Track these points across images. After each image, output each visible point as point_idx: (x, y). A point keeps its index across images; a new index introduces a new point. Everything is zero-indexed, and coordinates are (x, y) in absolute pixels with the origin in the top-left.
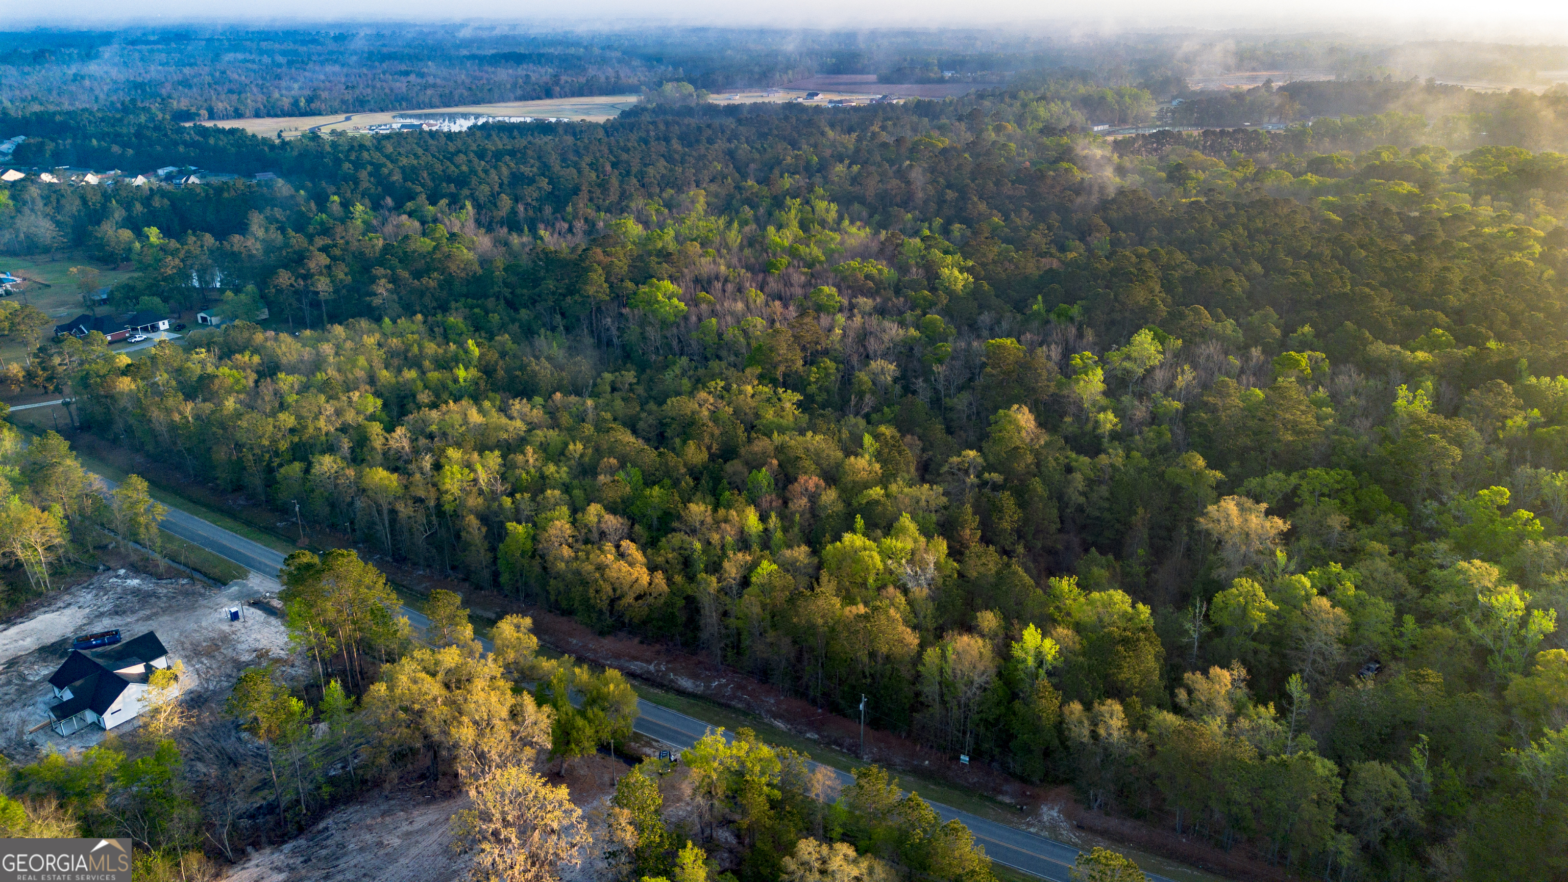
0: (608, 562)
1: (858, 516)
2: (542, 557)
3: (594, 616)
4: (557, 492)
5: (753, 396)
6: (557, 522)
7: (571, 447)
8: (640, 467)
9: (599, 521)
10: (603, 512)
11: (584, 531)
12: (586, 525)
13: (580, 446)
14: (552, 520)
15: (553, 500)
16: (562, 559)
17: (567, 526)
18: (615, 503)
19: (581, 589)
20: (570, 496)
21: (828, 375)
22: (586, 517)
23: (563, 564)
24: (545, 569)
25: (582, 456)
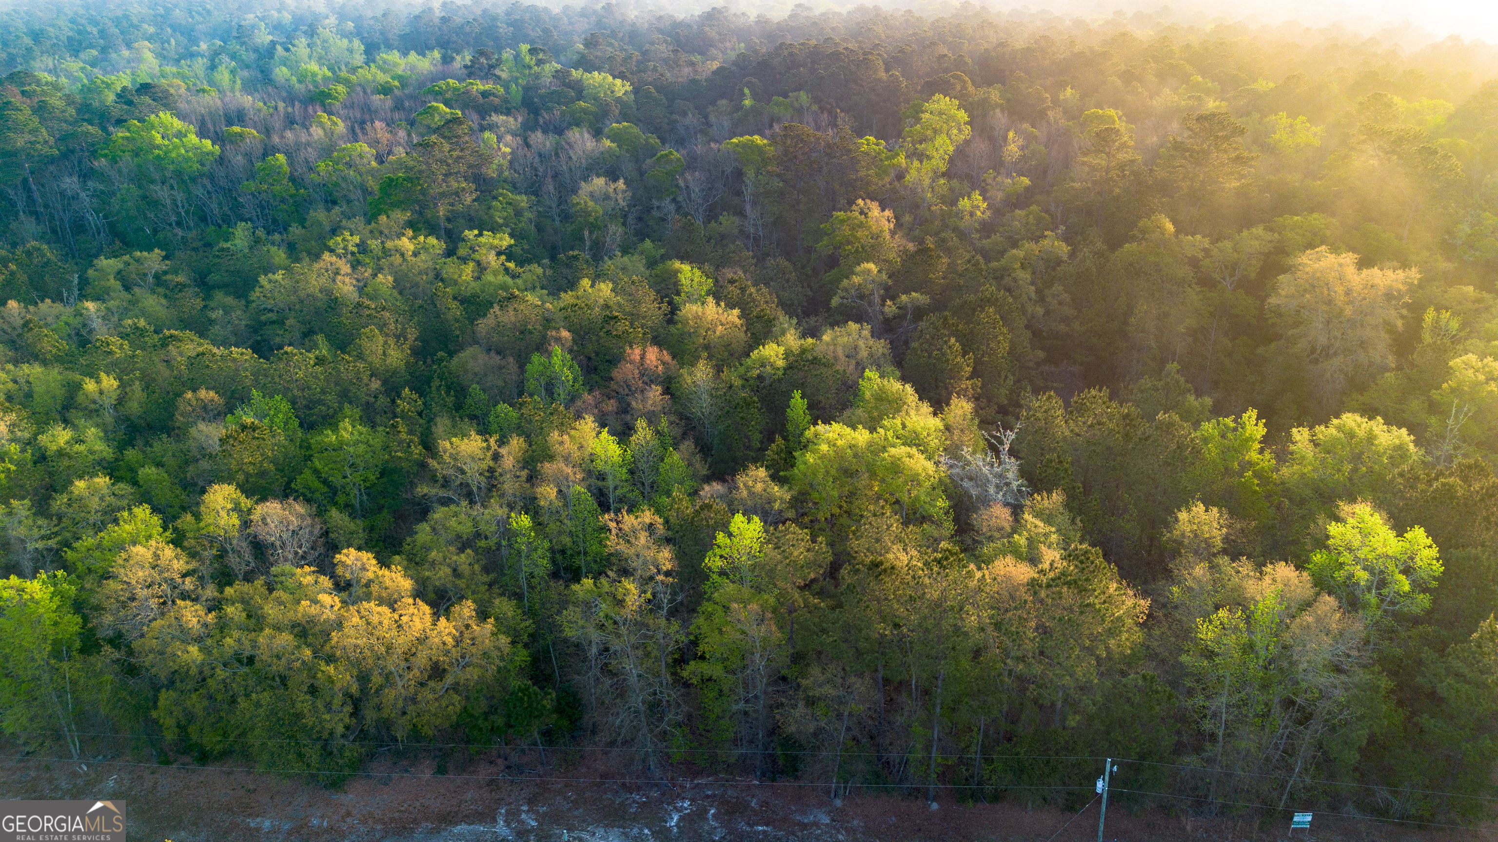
0: (328, 615)
1: (797, 394)
2: (117, 640)
3: (313, 754)
4: (102, 481)
5: (415, 254)
6: (139, 549)
7: (90, 386)
8: (285, 392)
9: (246, 524)
10: (246, 503)
11: (209, 553)
12: (212, 539)
13: (109, 382)
14: (120, 546)
15: (94, 503)
16: (185, 636)
17: (169, 552)
18: (262, 474)
19: (266, 697)
20: (135, 483)
21: (518, 213)
22: (208, 519)
23: (194, 649)
24: (132, 671)
25: (121, 401)
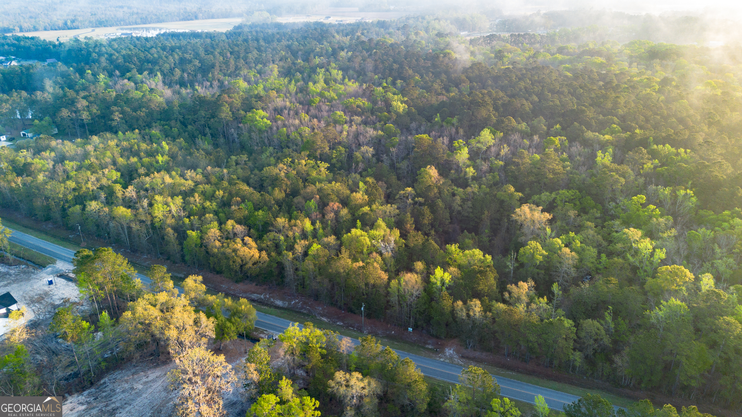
0: (238, 248)
1: (358, 221)
2: (206, 246)
3: (233, 273)
4: (211, 215)
5: (305, 165)
6: (212, 230)
7: (217, 193)
8: (252, 201)
9: (233, 228)
10: (235, 224)
11: (226, 233)
12: (227, 231)
13: (221, 192)
14: (209, 229)
15: (209, 219)
16: (216, 247)
17: (218, 231)
18: (241, 219)
19: (226, 261)
20: (218, 217)
21: (341, 154)
22: (227, 226)
23: (216, 250)
24: (207, 252)
25: (223, 197)
